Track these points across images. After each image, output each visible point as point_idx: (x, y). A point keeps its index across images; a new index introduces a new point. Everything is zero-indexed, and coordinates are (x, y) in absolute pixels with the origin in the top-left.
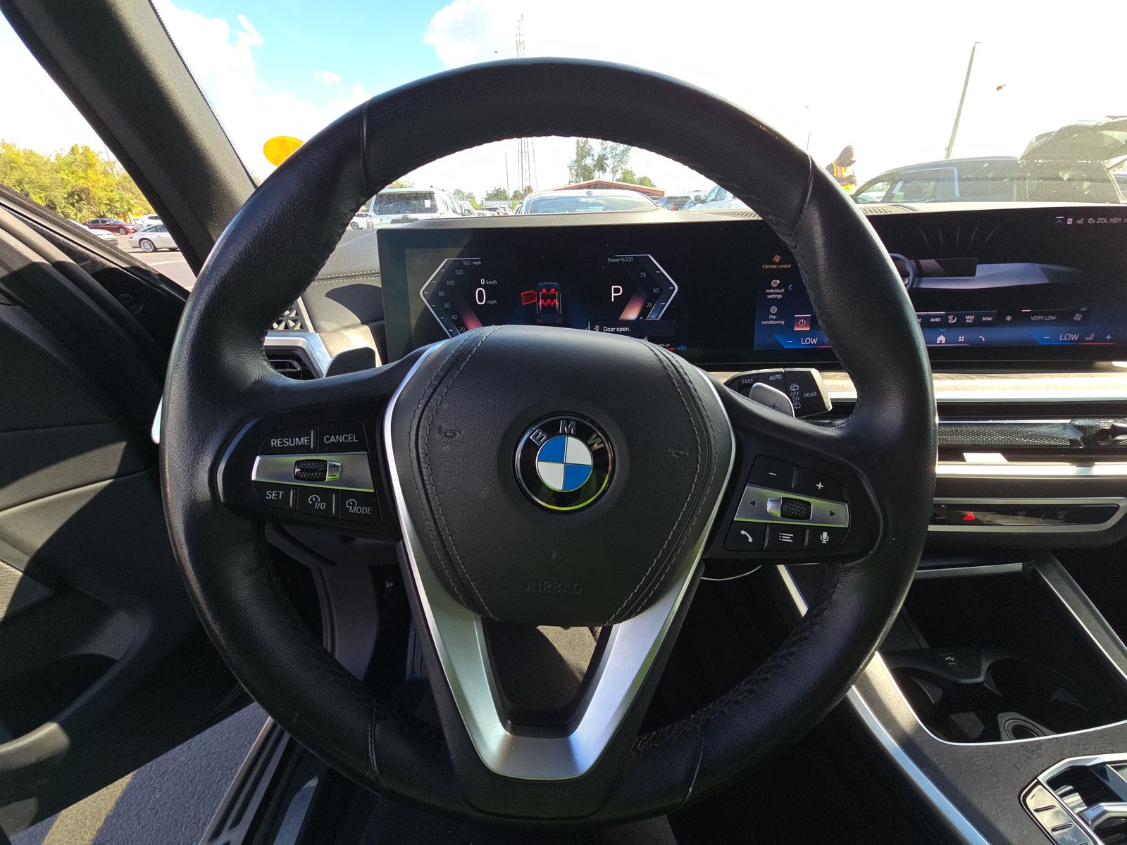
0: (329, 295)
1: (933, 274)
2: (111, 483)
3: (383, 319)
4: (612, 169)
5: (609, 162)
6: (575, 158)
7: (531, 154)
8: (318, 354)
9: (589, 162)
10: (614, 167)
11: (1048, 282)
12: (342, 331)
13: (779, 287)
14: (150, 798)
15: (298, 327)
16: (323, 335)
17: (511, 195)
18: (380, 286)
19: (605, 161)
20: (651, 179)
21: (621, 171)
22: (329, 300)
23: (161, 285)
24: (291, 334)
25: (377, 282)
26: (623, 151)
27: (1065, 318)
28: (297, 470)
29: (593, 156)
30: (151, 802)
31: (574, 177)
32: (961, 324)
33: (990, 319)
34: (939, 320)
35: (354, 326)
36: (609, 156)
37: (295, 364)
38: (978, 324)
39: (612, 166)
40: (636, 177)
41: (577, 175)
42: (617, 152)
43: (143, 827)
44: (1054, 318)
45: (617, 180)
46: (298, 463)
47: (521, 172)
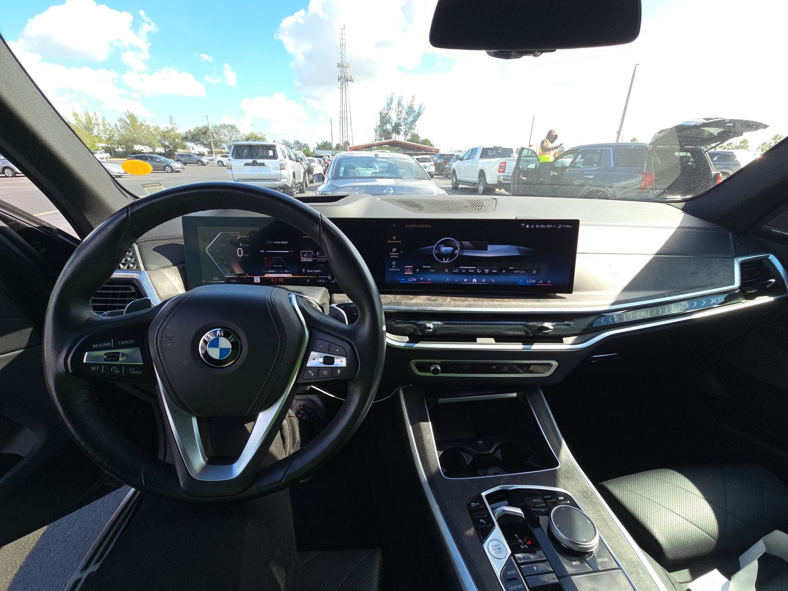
0: (155, 249)
1: (468, 249)
2: (22, 352)
3: (185, 263)
4: (405, 133)
5: (402, 128)
6: (379, 124)
7: (349, 119)
8: (145, 283)
9: (389, 127)
10: (406, 131)
11: (519, 254)
12: (160, 270)
13: (396, 252)
14: (48, 556)
15: (135, 268)
16: (149, 272)
17: (334, 146)
18: (183, 244)
19: (400, 127)
20: (431, 141)
21: (410, 134)
22: (154, 252)
23: (59, 236)
24: (130, 271)
25: (182, 242)
26: (412, 121)
27: (529, 272)
28: (105, 357)
29: (391, 123)
30: (48, 559)
31: (379, 136)
32: (483, 273)
33: (495, 271)
34: (473, 271)
35: (168, 267)
36: (402, 124)
37: (132, 288)
38: (490, 273)
39: (404, 130)
40: (420, 139)
41: (380, 136)
42: (408, 122)
43: (43, 574)
44: (524, 272)
45: (408, 140)
46: (106, 354)
47: (341, 131)
